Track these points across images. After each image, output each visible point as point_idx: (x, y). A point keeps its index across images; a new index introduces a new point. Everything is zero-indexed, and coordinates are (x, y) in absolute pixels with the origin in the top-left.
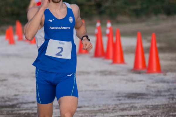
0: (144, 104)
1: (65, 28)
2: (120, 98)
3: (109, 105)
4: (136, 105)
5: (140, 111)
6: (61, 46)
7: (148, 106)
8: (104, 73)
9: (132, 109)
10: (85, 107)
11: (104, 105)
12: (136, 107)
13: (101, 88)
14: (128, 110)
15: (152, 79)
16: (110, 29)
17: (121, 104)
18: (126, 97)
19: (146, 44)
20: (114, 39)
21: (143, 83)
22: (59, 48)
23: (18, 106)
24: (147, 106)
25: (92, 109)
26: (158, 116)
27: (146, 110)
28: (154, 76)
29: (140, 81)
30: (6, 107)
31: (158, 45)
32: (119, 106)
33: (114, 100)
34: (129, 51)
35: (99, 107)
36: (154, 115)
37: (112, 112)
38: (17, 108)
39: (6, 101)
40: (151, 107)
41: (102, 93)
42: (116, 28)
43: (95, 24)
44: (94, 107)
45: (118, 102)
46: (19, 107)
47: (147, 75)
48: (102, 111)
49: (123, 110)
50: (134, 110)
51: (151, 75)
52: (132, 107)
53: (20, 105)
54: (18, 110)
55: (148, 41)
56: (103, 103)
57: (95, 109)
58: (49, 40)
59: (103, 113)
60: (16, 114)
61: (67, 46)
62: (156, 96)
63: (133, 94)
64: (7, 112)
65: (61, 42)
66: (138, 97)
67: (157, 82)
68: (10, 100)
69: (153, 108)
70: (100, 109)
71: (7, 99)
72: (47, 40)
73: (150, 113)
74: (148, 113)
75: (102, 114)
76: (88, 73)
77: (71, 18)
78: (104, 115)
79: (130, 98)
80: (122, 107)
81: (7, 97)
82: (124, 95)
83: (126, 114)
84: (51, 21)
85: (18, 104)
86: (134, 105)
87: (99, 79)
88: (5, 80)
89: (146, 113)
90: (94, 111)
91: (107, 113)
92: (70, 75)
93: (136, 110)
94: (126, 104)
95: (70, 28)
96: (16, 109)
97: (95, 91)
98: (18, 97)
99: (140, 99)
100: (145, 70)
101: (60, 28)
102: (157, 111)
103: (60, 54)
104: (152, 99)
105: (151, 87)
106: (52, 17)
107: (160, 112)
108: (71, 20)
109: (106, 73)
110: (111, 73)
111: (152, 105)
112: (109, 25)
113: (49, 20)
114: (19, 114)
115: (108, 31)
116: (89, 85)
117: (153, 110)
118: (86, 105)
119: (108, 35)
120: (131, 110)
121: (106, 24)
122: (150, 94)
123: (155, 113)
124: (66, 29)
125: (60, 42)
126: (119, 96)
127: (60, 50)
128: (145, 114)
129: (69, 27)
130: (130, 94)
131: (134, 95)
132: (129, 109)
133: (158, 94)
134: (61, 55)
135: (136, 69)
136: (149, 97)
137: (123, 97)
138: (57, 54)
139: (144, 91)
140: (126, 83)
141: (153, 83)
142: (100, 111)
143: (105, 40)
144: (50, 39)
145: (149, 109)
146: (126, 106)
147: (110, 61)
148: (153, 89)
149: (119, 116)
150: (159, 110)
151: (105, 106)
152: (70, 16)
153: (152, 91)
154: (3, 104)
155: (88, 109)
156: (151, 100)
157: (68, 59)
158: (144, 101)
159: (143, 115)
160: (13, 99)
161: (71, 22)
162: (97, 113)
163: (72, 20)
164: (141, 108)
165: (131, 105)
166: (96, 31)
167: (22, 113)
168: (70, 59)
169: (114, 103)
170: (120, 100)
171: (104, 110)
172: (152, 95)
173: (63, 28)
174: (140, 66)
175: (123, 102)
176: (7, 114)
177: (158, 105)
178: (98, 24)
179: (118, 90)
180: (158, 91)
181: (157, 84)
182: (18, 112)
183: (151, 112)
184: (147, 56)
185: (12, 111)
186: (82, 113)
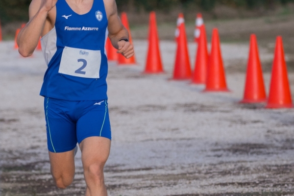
0: (262, 163)
1: (89, 29)
2: (219, 153)
3: (200, 165)
4: (248, 165)
5: (255, 176)
6: (83, 57)
7: (270, 166)
8: (190, 108)
9: (241, 172)
10: (156, 168)
11: (191, 165)
12: (248, 169)
13: (186, 134)
14: (234, 174)
15: (276, 118)
16: (202, 28)
17: (221, 163)
18: (229, 150)
19: (266, 57)
20: (209, 47)
21: (259, 125)
22: (79, 60)
23: (37, 166)
24: (268, 168)
25: (170, 172)
26: (288, 185)
27: (265, 174)
28: (279, 113)
29: (256, 122)
30: (16, 168)
31: (287, 58)
32: (218, 166)
33: (209, 156)
34: (236, 68)
35: (182, 168)
36: (280, 183)
37: (205, 178)
38: (36, 170)
39: (16, 158)
40: (275, 168)
41: (188, 142)
42: (211, 26)
43: (175, 20)
44: (174, 169)
45: (215, 160)
46: (39, 169)
47: (268, 110)
48: (188, 175)
49: (224, 173)
50: (244, 174)
51: (275, 110)
52: (241, 168)
53: (41, 164)
54: (37, 175)
55: (270, 51)
56: (190, 161)
57: (175, 172)
58: (64, 48)
59: (188, 179)
60: (33, 181)
61: (93, 57)
62: (284, 148)
63: (243, 145)
64: (17, 178)
65: (83, 50)
66: (252, 151)
67: (285, 124)
68: (23, 156)
69: (279, 169)
70: (183, 171)
71: (17, 155)
72: (60, 48)
73: (273, 180)
74: (269, 179)
75: (188, 182)
76: (163, 108)
77: (99, 12)
78: (190, 183)
79: (238, 153)
80: (223, 168)
81: (17, 151)
82: (226, 147)
83: (231, 181)
84: (67, 17)
85: (36, 163)
86: (244, 164)
87: (182, 118)
88: (14, 120)
89: (266, 180)
90: (173, 175)
91: (197, 179)
92: (99, 104)
93: (248, 174)
94: (229, 162)
95: (97, 29)
96: (33, 171)
97: (174, 140)
98: (37, 151)
99: (255, 155)
100: (264, 103)
101: (81, 29)
102: (285, 176)
103: (82, 70)
104: (277, 154)
105: (275, 133)
106: (68, 10)
107: (291, 178)
108: (99, 16)
109: (195, 107)
110: (202, 108)
111: (277, 166)
112: (200, 22)
113: (64, 16)
114: (40, 181)
115: (197, 33)
116: (164, 130)
117: (277, 174)
118: (159, 164)
119: (198, 40)
120: (238, 174)
121: (194, 20)
122: (272, 146)
123: (281, 179)
124: (91, 31)
125: (80, 52)
126: (218, 149)
127: (82, 64)
128: (264, 181)
129: (97, 27)
130: (237, 145)
131: (243, 148)
132: (235, 172)
133: (288, 145)
134: (84, 73)
135: (247, 101)
136: (271, 150)
137: (224, 150)
138: (78, 71)
139: (262, 140)
140: (230, 126)
141: (278, 125)
142: (183, 176)
143: (193, 48)
144: (66, 47)
145: (270, 173)
146: (230, 167)
147: (202, 86)
148: (278, 137)
149: (218, 185)
150: (288, 173)
151: (193, 166)
152: (97, 10)
153: (277, 141)
154: (11, 163)
155: (163, 172)
156: (275, 156)
157: (95, 79)
158: (261, 157)
159: (261, 182)
160: (29, 155)
161: (99, 20)
162: (179, 179)
163: (101, 16)
164: (257, 170)
165: (239, 165)
166: (177, 33)
167: (45, 180)
168: (98, 79)
169: (208, 161)
170: (219, 156)
171: (191, 173)
172: (277, 147)
173: (86, 30)
174: (256, 96)
175: (224, 159)
176: (17, 182)
177: (286, 165)
178: (181, 21)
179: (215, 138)
180: (288, 140)
181: (285, 128)
182: (37, 178)
183: (275, 178)
184: (267, 78)
185: (27, 176)
186: (152, 180)
